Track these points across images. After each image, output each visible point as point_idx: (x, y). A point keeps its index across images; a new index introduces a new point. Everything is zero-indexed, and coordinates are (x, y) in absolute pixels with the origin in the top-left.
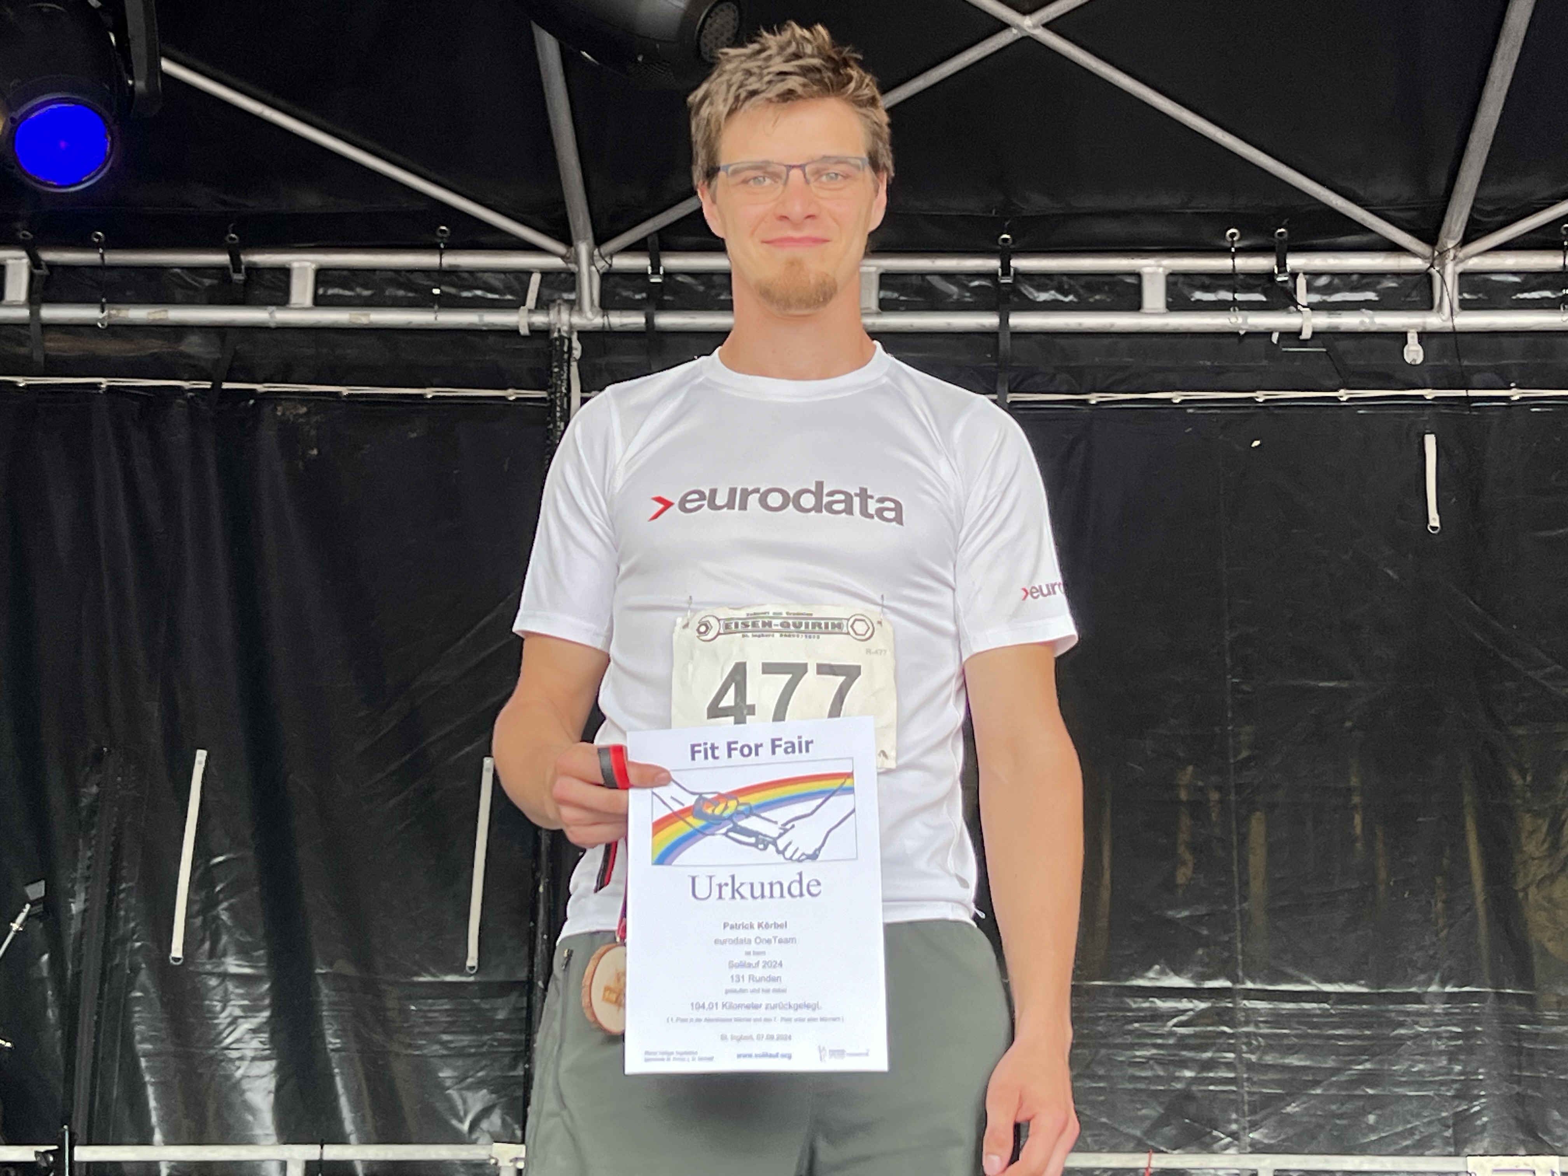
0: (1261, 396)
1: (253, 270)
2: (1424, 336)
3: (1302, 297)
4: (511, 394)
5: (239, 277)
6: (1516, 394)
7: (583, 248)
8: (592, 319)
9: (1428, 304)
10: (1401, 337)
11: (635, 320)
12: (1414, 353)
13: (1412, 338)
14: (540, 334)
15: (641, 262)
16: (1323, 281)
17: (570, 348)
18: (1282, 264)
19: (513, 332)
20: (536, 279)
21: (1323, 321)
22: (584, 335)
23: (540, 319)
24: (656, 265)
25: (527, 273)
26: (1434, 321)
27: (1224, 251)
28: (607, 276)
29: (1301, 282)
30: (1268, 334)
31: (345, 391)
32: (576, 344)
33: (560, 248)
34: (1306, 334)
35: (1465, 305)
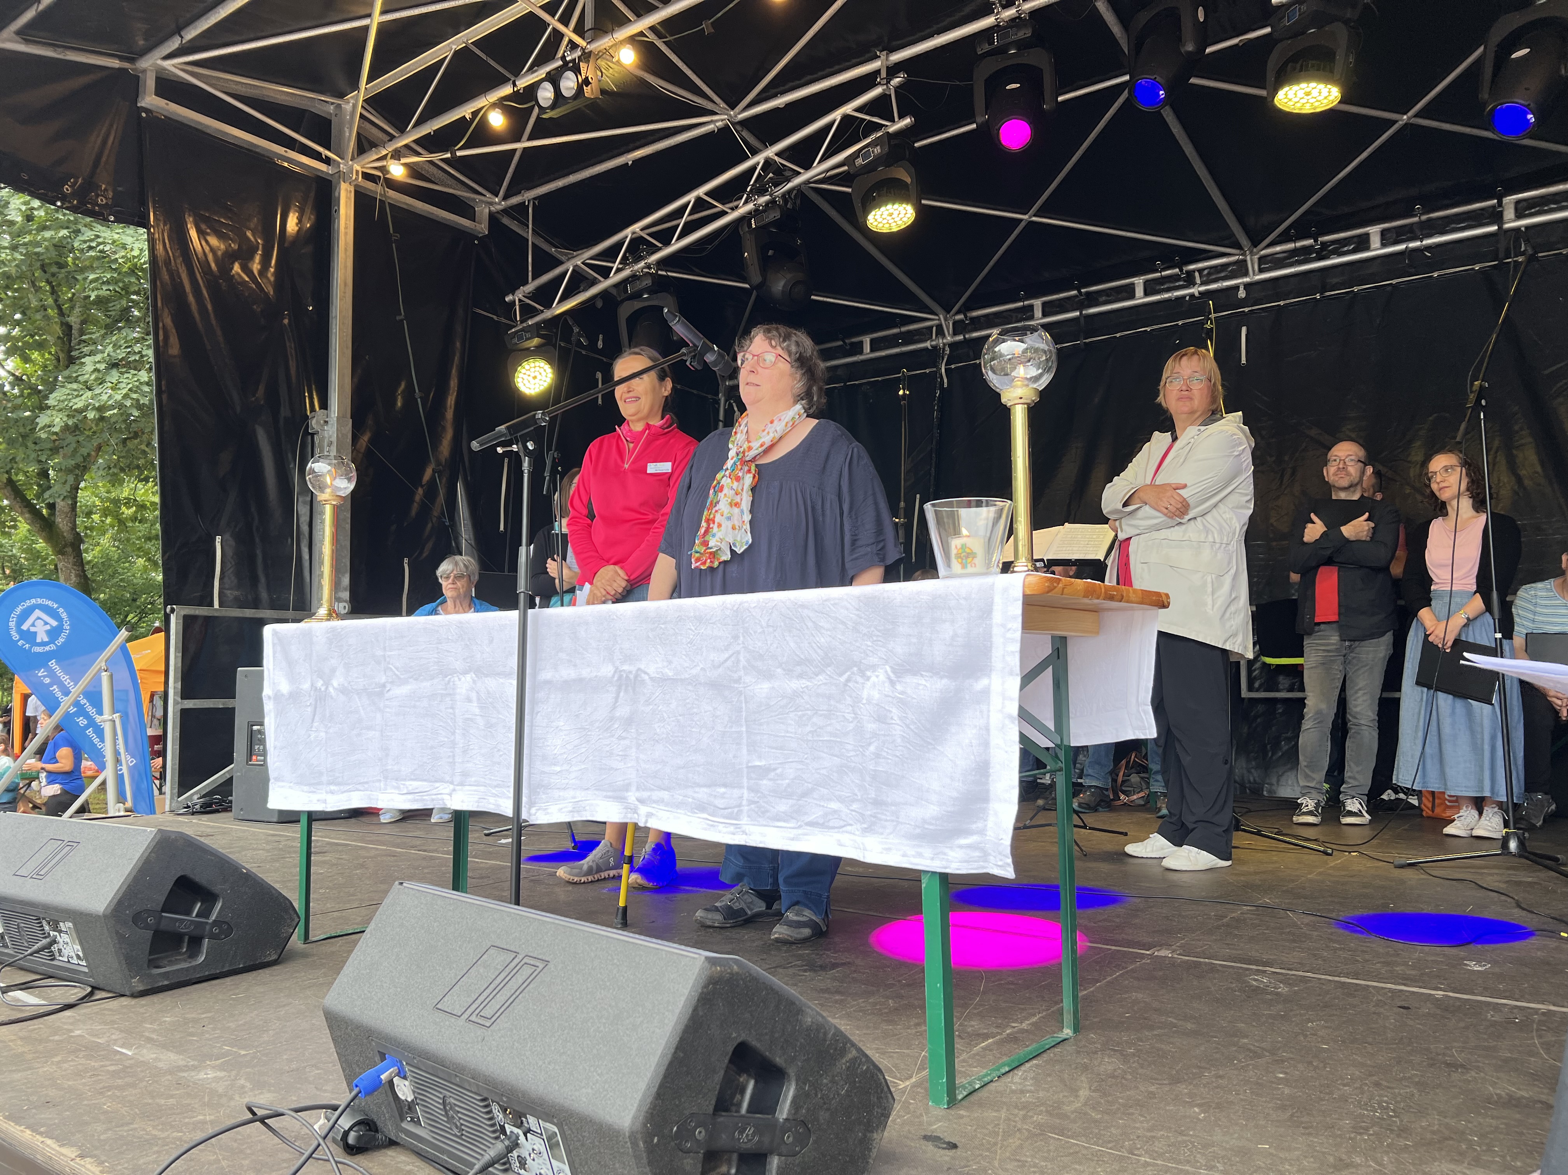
0: (1180, 323)
1: (852, 344)
2: (1247, 286)
3: (1198, 281)
4: (927, 371)
5: (848, 347)
6: (1282, 303)
7: (941, 317)
8: (949, 339)
9: (1246, 274)
10: (1236, 288)
11: (961, 337)
12: (1242, 294)
13: (1242, 288)
14: (935, 347)
15: (960, 317)
16: (1206, 272)
17: (943, 351)
18: (1181, 270)
19: (926, 349)
20: (934, 329)
21: (1203, 288)
22: (951, 345)
23: (934, 343)
24: (966, 317)
25: (931, 327)
26: (1246, 280)
27: (1156, 271)
28: (955, 323)
29: (1197, 274)
30: (1184, 297)
31: (880, 379)
32: (947, 348)
33: (937, 317)
34: (1197, 294)
35: (1261, 271)
